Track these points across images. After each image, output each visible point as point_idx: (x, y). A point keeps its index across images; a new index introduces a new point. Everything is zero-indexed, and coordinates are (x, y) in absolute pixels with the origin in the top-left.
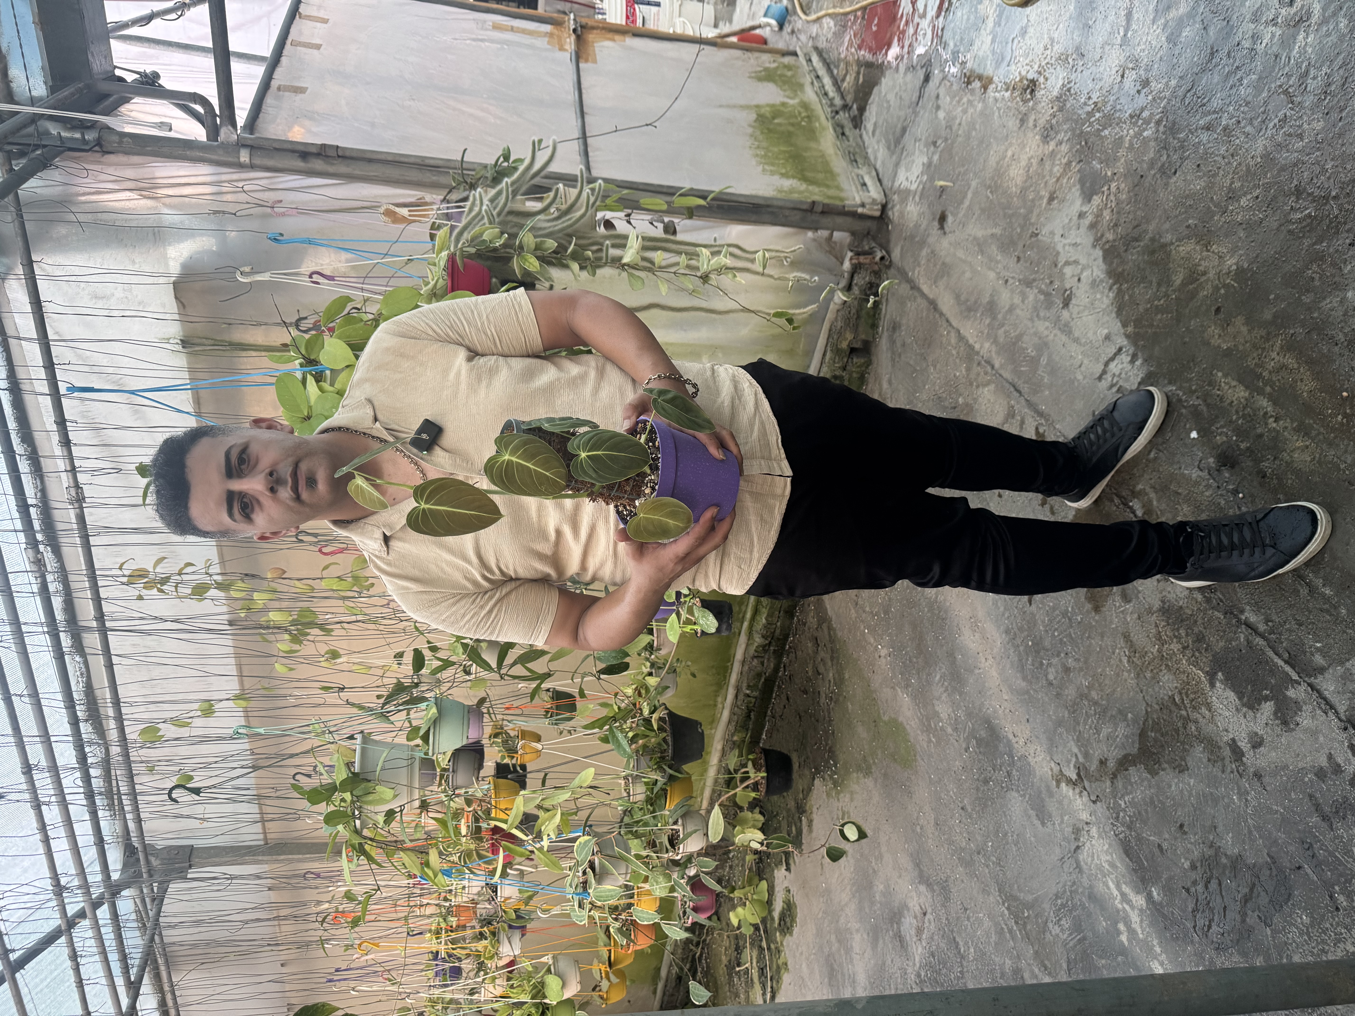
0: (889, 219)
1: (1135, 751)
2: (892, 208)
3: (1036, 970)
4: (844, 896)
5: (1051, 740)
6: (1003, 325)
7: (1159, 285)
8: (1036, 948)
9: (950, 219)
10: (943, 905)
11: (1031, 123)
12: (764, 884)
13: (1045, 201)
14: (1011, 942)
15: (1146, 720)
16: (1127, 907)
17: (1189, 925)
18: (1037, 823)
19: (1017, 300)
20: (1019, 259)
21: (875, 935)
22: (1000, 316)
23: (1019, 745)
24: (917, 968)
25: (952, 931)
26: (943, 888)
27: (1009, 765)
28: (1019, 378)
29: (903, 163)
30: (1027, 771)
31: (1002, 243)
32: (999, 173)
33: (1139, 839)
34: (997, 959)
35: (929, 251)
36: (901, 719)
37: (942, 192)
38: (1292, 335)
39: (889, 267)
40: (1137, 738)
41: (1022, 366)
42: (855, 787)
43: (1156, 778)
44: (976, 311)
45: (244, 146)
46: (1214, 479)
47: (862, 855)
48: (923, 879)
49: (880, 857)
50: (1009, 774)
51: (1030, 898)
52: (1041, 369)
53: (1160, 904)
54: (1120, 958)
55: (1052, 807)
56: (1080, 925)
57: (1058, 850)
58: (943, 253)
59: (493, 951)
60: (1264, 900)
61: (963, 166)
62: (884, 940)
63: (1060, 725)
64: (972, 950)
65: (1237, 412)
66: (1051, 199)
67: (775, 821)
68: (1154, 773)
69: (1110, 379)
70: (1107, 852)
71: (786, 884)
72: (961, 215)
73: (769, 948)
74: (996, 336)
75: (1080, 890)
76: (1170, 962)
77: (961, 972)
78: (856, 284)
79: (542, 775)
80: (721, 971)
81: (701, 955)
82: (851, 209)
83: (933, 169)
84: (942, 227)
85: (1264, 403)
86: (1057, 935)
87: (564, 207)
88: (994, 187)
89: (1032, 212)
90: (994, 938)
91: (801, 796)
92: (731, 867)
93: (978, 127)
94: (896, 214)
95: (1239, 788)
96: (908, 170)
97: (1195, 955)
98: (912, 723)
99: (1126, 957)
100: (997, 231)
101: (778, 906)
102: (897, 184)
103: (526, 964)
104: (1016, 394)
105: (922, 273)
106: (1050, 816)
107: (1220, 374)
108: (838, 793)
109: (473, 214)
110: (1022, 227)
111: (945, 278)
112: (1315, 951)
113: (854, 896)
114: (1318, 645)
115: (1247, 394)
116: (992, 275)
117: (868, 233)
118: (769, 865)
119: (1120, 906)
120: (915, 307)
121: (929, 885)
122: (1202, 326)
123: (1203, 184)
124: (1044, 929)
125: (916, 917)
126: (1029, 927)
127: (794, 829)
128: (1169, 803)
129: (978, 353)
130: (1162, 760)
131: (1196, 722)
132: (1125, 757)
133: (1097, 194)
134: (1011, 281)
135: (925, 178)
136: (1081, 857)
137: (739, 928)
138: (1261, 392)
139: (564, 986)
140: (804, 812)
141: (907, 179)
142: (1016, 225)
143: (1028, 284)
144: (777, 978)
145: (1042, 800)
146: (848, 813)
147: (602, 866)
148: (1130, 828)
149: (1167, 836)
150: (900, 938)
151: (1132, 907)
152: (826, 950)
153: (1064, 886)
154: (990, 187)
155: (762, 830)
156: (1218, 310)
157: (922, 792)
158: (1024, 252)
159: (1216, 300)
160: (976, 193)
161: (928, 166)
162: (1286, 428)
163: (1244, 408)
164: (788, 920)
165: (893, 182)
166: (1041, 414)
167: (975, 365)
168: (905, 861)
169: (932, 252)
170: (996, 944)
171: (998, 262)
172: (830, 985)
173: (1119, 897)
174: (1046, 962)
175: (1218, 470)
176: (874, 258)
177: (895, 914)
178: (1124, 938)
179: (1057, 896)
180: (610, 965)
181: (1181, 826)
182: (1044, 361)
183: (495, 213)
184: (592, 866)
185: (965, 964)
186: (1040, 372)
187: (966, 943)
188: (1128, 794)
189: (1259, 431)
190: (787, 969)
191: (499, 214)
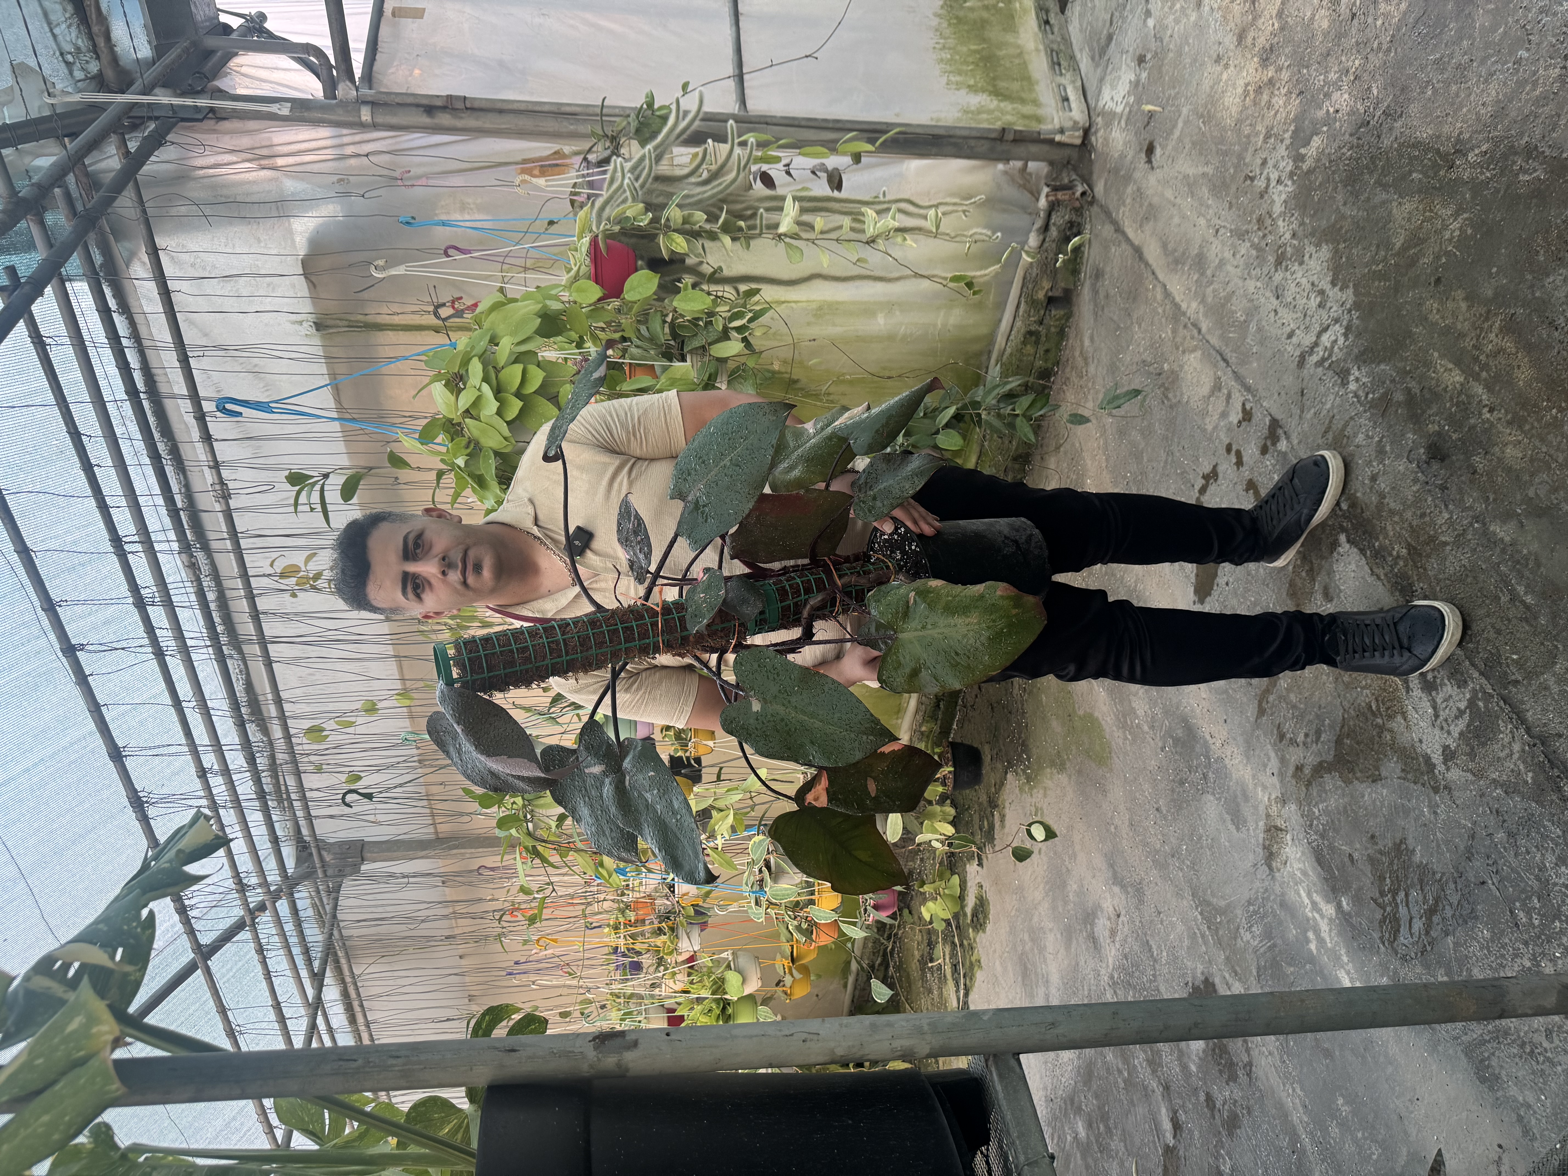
0: (1092, 145)
1: (1330, 758)
2: (1096, 132)
3: (1227, 976)
4: (1037, 894)
5: (1248, 742)
6: (1212, 284)
7: (1378, 246)
8: (1227, 953)
9: (1158, 151)
10: (1137, 908)
11: (1249, 40)
12: (956, 879)
13: (1261, 137)
14: (1204, 948)
15: (1343, 727)
16: (1317, 916)
17: (1376, 935)
18: (1232, 828)
19: (1228, 255)
20: (1231, 206)
21: (1068, 934)
22: (1209, 272)
23: (1216, 745)
24: (1110, 970)
25: (1146, 934)
26: (1138, 890)
27: (1205, 767)
28: (1227, 345)
29: (1108, 78)
30: (1222, 773)
31: (1214, 185)
32: (1213, 100)
33: (1331, 848)
34: (1189, 963)
35: (1135, 188)
36: (1096, 714)
37: (1150, 118)
38: (1513, 315)
39: (1091, 203)
40: (1332, 745)
41: (1230, 332)
42: (1049, 783)
43: (1351, 787)
44: (1183, 264)
45: (365, 103)
46: (1423, 472)
47: (1055, 853)
48: (1117, 880)
49: (1074, 856)
50: (1205, 777)
51: (1222, 903)
52: (1250, 337)
53: (1349, 914)
54: (1308, 966)
55: (1246, 811)
56: (1271, 933)
57: (1251, 856)
58: (1150, 192)
59: (672, 947)
60: (1449, 912)
61: (1174, 88)
62: (1077, 940)
63: (1258, 728)
64: (1165, 954)
65: (1451, 399)
66: (1267, 137)
67: (966, 814)
68: (1348, 782)
69: (1321, 353)
70: (1299, 860)
71: (978, 879)
72: (1170, 148)
73: (961, 945)
74: (1204, 295)
75: (1272, 898)
76: (1356, 971)
77: (1154, 976)
78: (1054, 224)
79: (716, 770)
80: (914, 966)
81: (893, 949)
82: (1047, 137)
83: (1140, 88)
84: (1149, 161)
85: (1479, 390)
86: (1248, 942)
87: (714, 167)
88: (1208, 117)
89: (1246, 150)
90: (1186, 943)
91: (993, 790)
92: (922, 860)
93: (1191, 41)
94: (1100, 141)
95: (1430, 802)
96: (1113, 87)
97: (1381, 965)
98: (1108, 719)
99: (1314, 965)
100: (1209, 170)
101: (971, 902)
102: (1101, 104)
103: (705, 960)
104: (1222, 364)
105: (1127, 214)
106: (1245, 822)
107: (1436, 354)
108: (1031, 788)
109: (615, 186)
110: (1236, 167)
111: (1151, 223)
112: (1494, 965)
113: (1047, 895)
114: (1515, 657)
115: (1462, 380)
116: (1202, 221)
117: (1068, 163)
118: (961, 859)
119: (1310, 915)
120: (1119, 253)
121: (1123, 887)
122: (1421, 298)
123: (1431, 132)
124: (1236, 935)
125: (1109, 919)
126: (1221, 933)
127: (986, 823)
128: (1362, 812)
129: (1184, 314)
130: (1356, 769)
131: (1391, 731)
132: (1321, 763)
133: (1317, 134)
134: (1222, 231)
135: (1132, 99)
136: (1274, 864)
137: (931, 922)
138: (1477, 377)
139: (744, 981)
140: (996, 806)
141: (1112, 98)
142: (1230, 164)
143: (1241, 235)
144: (969, 975)
145: (1238, 805)
146: (1041, 809)
147: (778, 865)
148: (1322, 836)
149: (1358, 846)
150: (1093, 939)
151: (1322, 916)
152: (1020, 949)
153: (1257, 892)
154: (1202, 116)
155: (953, 823)
156: (1438, 281)
157: (1117, 793)
158: (1238, 198)
159: (1437, 269)
160: (1187, 122)
161: (1136, 84)
162: (1500, 419)
163: (1460, 393)
164: (980, 916)
165: (1097, 101)
166: (1248, 389)
167: (1181, 327)
168: (1099, 861)
169: (1139, 189)
170: (1188, 948)
171: (1208, 207)
172: (1024, 984)
173: (1310, 906)
174: (1238, 969)
175: (1428, 463)
176: (1074, 194)
177: (1088, 914)
178: (1313, 946)
179: (1249, 903)
180: (793, 960)
181: (1373, 837)
182: (1253, 328)
183: (637, 185)
184: (768, 865)
185: (1157, 967)
186: (1248, 340)
187: (1159, 947)
188: (1322, 802)
189: (1472, 421)
190: (980, 967)
191: (642, 186)
